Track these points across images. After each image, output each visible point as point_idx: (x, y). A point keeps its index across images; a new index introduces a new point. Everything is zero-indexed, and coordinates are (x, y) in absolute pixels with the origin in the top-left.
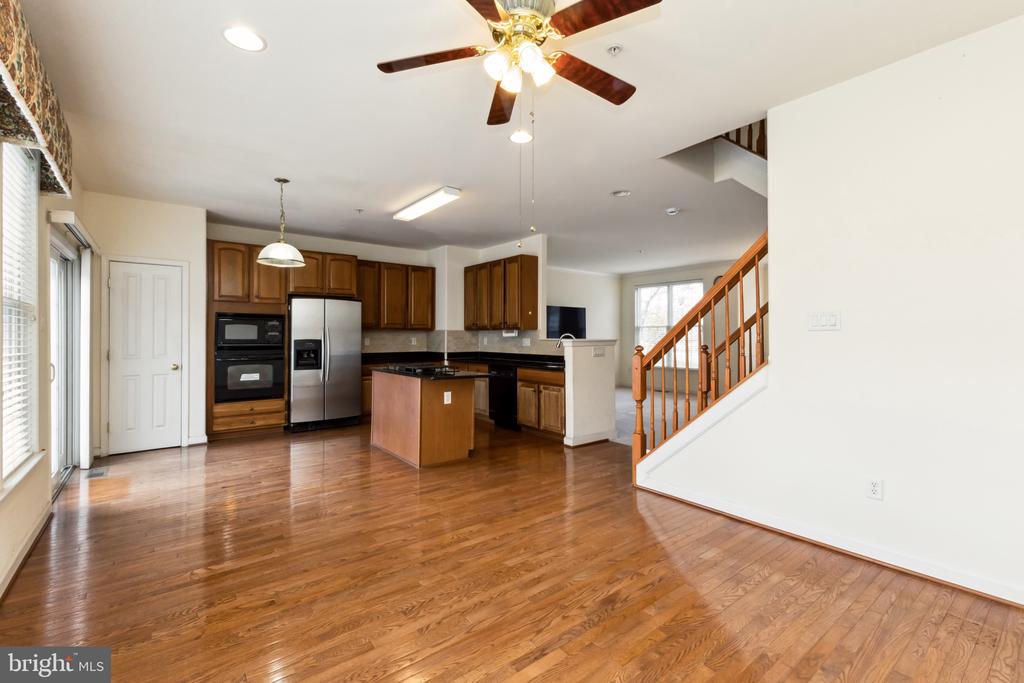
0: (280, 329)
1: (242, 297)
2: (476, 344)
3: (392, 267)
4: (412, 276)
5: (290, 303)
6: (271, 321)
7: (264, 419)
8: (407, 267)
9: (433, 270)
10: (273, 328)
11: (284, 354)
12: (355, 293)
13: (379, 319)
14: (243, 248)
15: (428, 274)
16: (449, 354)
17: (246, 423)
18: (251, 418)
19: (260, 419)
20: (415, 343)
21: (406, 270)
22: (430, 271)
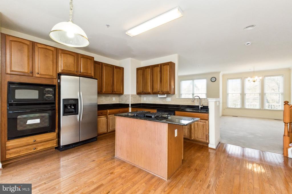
0: (53, 93)
1: (27, 73)
2: (140, 100)
3: (107, 65)
4: (115, 70)
5: (59, 78)
6: (47, 88)
7: (43, 145)
8: (113, 66)
9: (123, 68)
10: (49, 92)
11: (55, 106)
12: (93, 75)
13: (102, 89)
14: (28, 43)
15: (121, 70)
16: (132, 105)
17: (31, 149)
18: (34, 145)
19: (41, 146)
20: (114, 100)
21: (113, 67)
22: (122, 69)
